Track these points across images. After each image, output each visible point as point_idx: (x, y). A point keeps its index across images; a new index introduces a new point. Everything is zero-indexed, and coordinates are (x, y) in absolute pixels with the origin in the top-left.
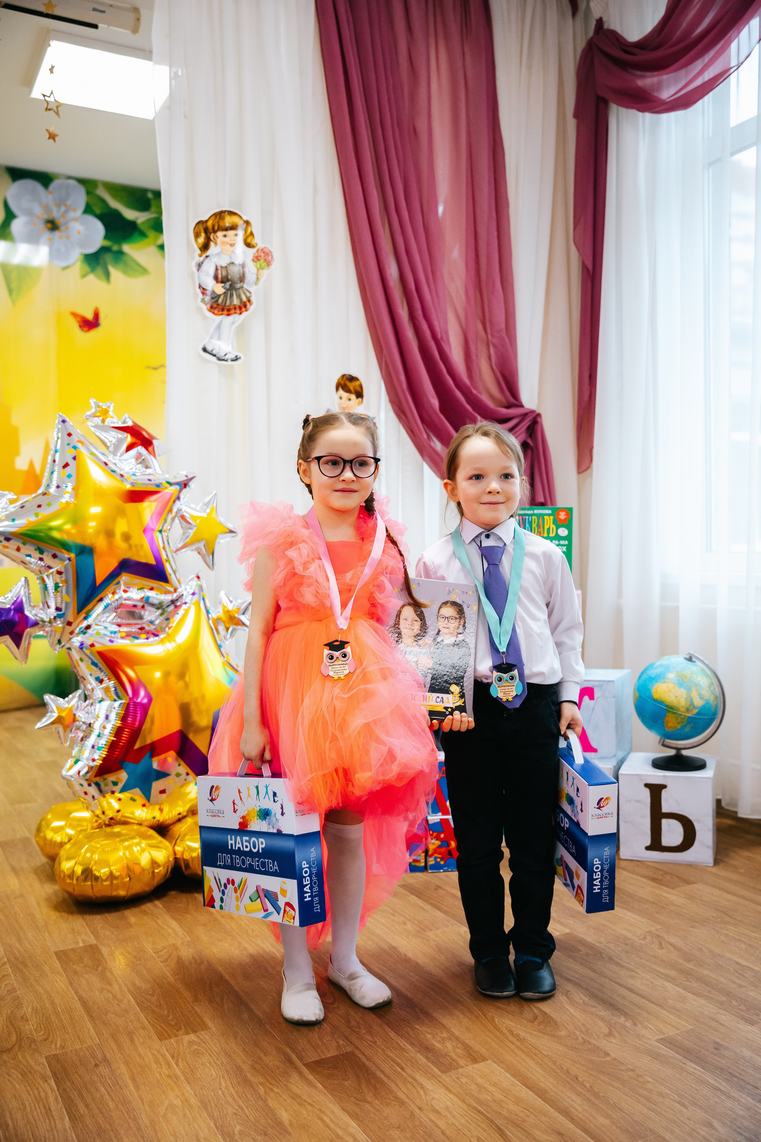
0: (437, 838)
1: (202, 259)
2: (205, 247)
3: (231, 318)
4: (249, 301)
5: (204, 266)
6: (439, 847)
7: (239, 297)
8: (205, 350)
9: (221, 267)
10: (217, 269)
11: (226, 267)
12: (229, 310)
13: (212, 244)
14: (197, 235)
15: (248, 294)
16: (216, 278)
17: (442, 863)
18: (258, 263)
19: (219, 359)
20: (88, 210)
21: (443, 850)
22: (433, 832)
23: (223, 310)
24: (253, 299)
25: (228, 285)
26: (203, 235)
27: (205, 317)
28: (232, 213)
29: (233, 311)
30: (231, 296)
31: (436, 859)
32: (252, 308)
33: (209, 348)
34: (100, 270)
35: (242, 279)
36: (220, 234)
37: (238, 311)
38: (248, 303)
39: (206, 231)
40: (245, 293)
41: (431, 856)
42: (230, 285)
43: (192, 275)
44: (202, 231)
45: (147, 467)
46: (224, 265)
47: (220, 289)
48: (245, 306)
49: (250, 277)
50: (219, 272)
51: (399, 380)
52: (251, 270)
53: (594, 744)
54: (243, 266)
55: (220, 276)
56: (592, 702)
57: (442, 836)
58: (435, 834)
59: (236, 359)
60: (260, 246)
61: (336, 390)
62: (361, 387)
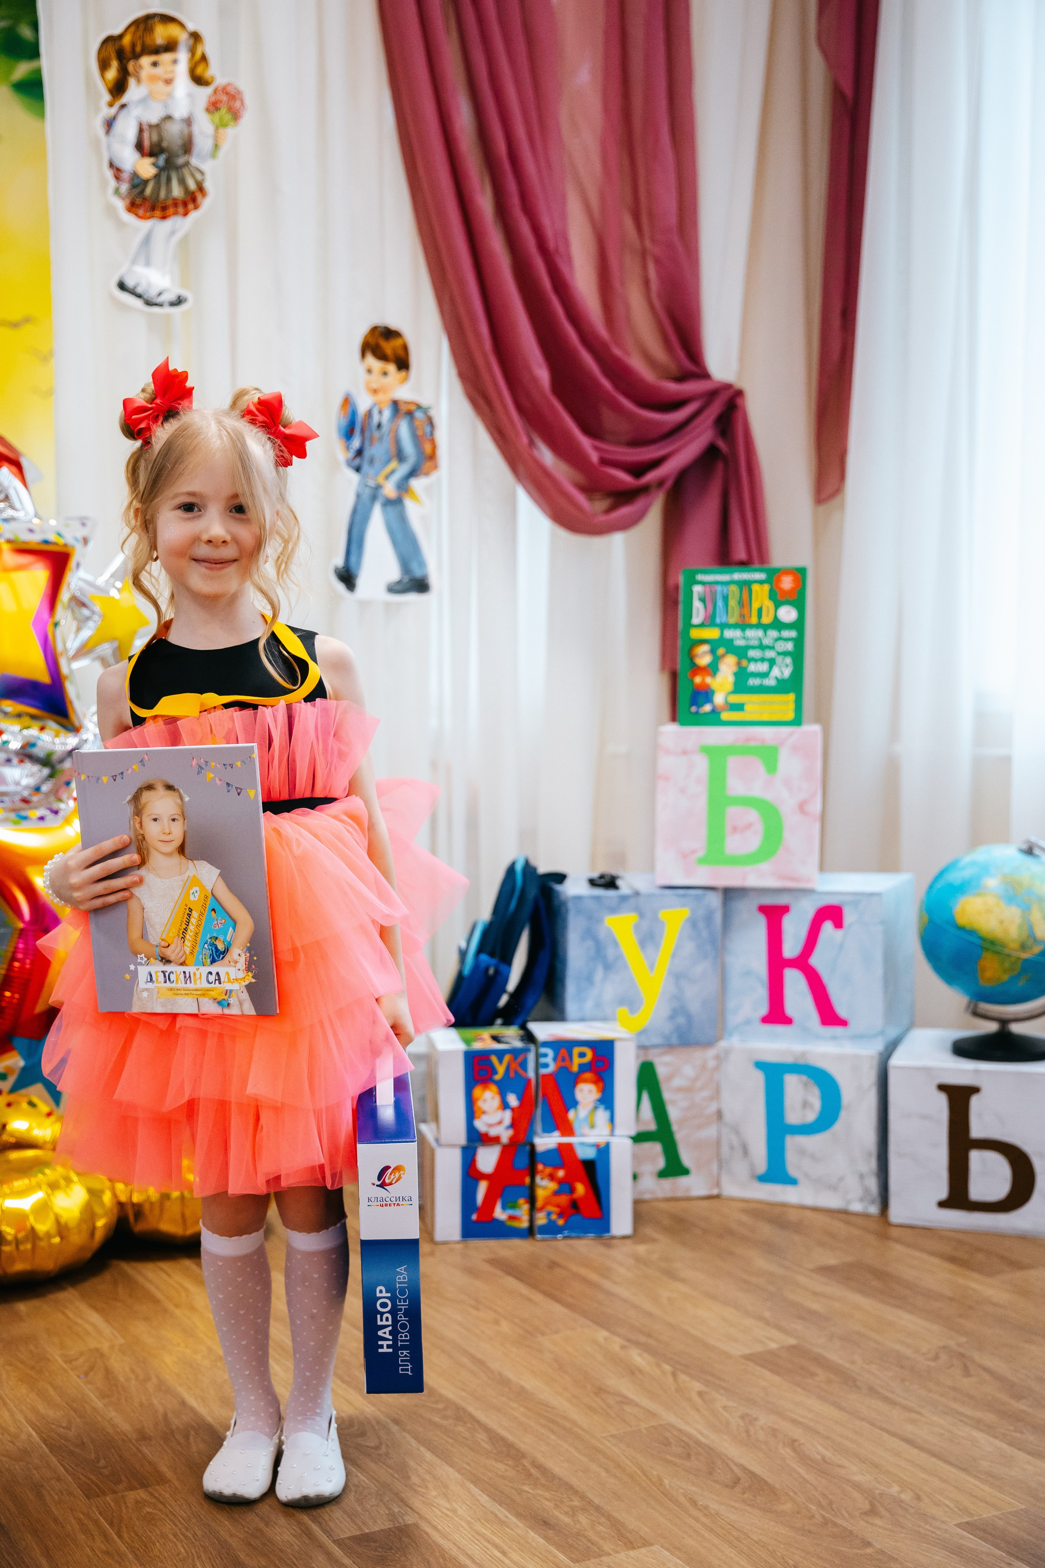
0: (552, 1177)
1: (113, 110)
2: (118, 89)
3: (168, 223)
4: (201, 188)
5: (118, 126)
6: (556, 1193)
7: (182, 182)
8: (121, 286)
9: (151, 126)
10: (141, 131)
11: (158, 126)
12: (164, 209)
13: (132, 82)
14: (104, 65)
15: (199, 177)
16: (139, 146)
17: (561, 1222)
18: (217, 115)
19: (149, 303)
21: (563, 1200)
22: (545, 1165)
23: (153, 209)
24: (208, 185)
25: (162, 160)
26: (115, 64)
27: (120, 222)
28: (166, 19)
29: (171, 210)
30: (169, 180)
31: (549, 1214)
32: (206, 204)
33: (130, 283)
35: (187, 147)
36: (145, 60)
37: (181, 210)
38: (199, 196)
39: (120, 55)
40: (193, 175)
41: (541, 1209)
42: (168, 161)
43: (96, 144)
44: (113, 55)
46: (154, 120)
47: (146, 168)
48: (194, 200)
49: (203, 142)
50: (146, 135)
52: (204, 131)
53: (841, 1011)
54: (188, 122)
55: (147, 143)
56: (839, 933)
57: (561, 1173)
58: (548, 1170)
59: (178, 302)
60: (220, 80)
61: (363, 355)
62: (406, 349)
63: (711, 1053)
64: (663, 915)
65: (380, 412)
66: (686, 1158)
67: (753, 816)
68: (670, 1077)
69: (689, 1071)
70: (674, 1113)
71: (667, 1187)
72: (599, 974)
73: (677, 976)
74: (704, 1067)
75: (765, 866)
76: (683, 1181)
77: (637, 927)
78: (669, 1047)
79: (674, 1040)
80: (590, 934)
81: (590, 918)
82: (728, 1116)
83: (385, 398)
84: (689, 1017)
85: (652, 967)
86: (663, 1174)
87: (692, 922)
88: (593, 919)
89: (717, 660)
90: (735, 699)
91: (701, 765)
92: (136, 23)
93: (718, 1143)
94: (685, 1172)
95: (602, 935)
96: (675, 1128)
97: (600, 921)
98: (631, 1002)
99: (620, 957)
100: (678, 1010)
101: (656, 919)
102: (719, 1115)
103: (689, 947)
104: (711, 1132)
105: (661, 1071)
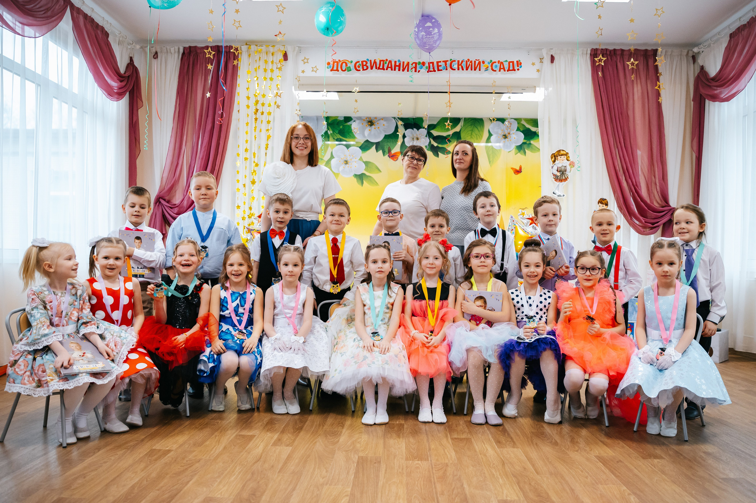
1: (553, 165)
2: (554, 161)
3: (562, 183)
5: (554, 167)
7: (565, 176)
8: (554, 193)
10: (558, 168)
12: (561, 180)
13: (556, 160)
14: (552, 158)
15: (567, 175)
16: (557, 171)
19: (558, 196)
20: (518, 129)
23: (559, 180)
24: (569, 177)
25: (561, 173)
26: (554, 158)
27: (554, 183)
28: (563, 150)
30: (562, 176)
32: (568, 180)
33: (555, 193)
34: (522, 151)
35: (566, 171)
36: (559, 157)
37: (564, 181)
38: (567, 178)
39: (555, 156)
43: (550, 170)
44: (553, 156)
45: (536, 230)
46: (560, 166)
47: (558, 174)
49: (568, 170)
51: (620, 200)
52: (568, 168)
54: (566, 166)
55: (559, 170)
59: (564, 196)
60: (571, 160)
61: (598, 203)
62: (607, 202)
81: (633, 303)
92: (558, 151)
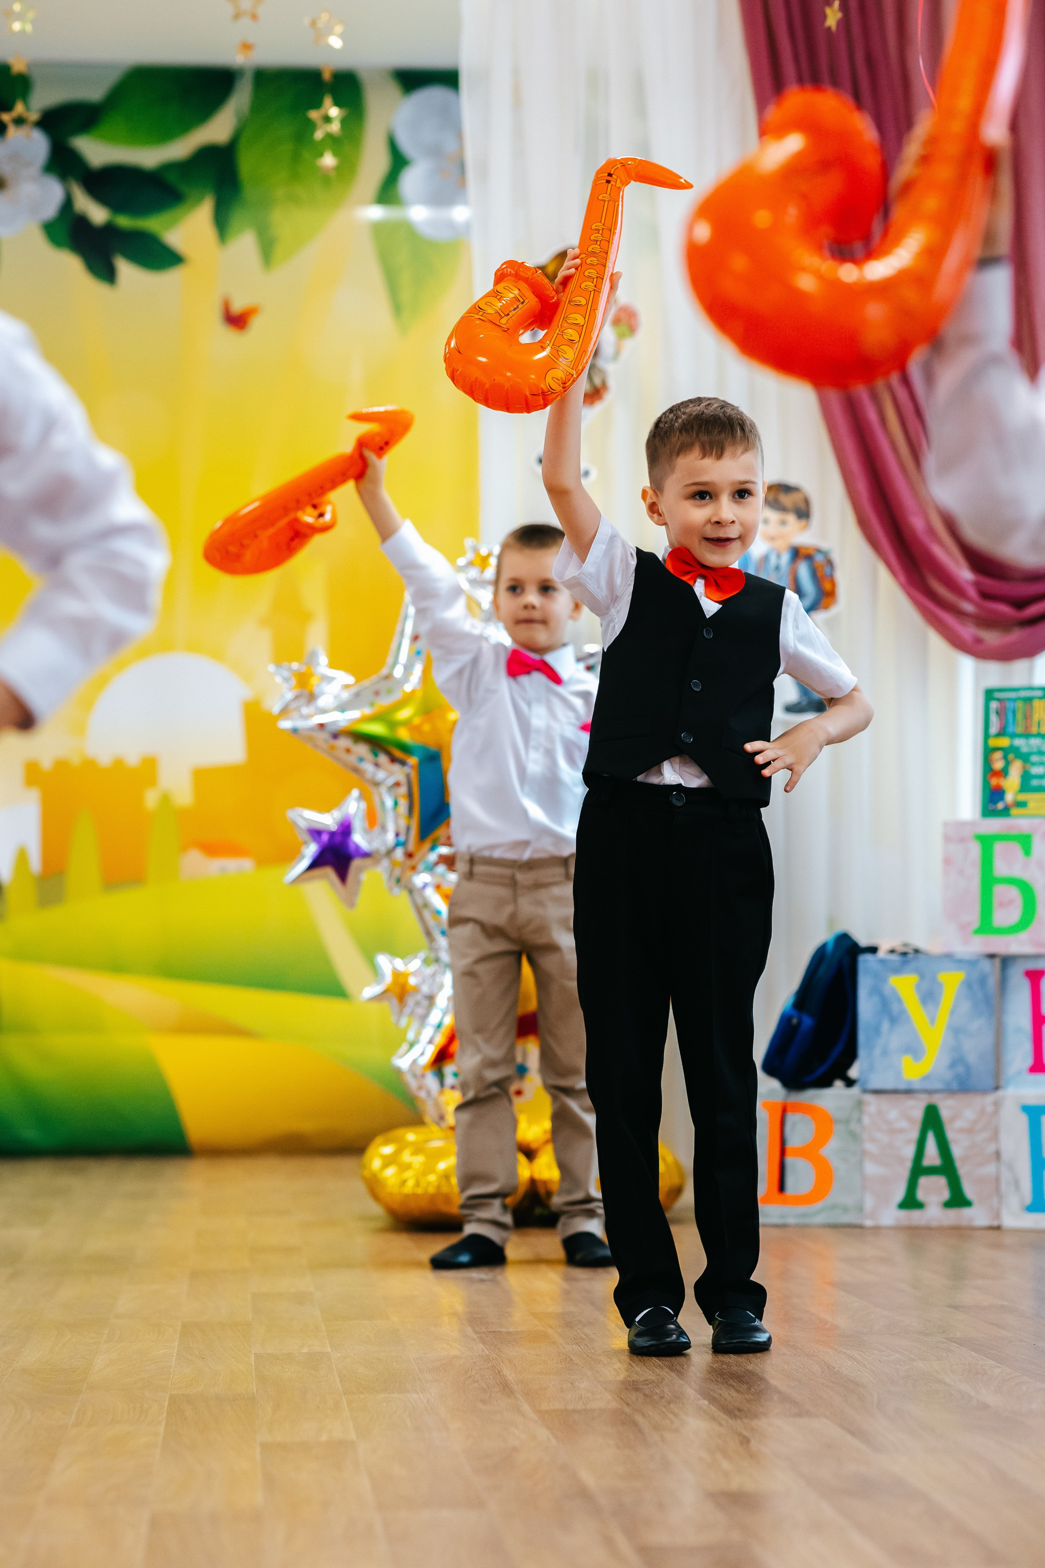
4: (604, 385)
7: (591, 380)
8: (540, 461)
15: (602, 376)
24: (609, 382)
32: (607, 396)
35: (597, 354)
37: (590, 401)
38: (603, 390)
40: (599, 374)
48: (600, 393)
49: (605, 349)
52: (606, 338)
59: (586, 474)
62: (807, 502)
63: (990, 1099)
64: (943, 977)
65: (779, 556)
66: (969, 1191)
67: (1014, 892)
68: (953, 1119)
69: (969, 1114)
70: (957, 1151)
71: (953, 1216)
72: (885, 1026)
73: (956, 1031)
74: (982, 1112)
75: (1023, 935)
76: (966, 1212)
77: (918, 987)
78: (950, 1092)
79: (955, 1086)
80: (876, 991)
81: (876, 977)
82: (1005, 1156)
83: (783, 545)
84: (968, 1068)
85: (932, 1021)
86: (949, 1204)
87: (968, 984)
88: (880, 980)
89: (1008, 763)
90: (1022, 797)
91: (975, 850)
92: (556, 255)
93: (997, 1179)
94: (966, 1203)
95: (887, 992)
96: (958, 1164)
97: (885, 980)
98: (915, 1050)
99: (903, 1012)
100: (957, 1061)
101: (934, 980)
102: (998, 1155)
103: (966, 1006)
104: (990, 1169)
105: (945, 1113)
